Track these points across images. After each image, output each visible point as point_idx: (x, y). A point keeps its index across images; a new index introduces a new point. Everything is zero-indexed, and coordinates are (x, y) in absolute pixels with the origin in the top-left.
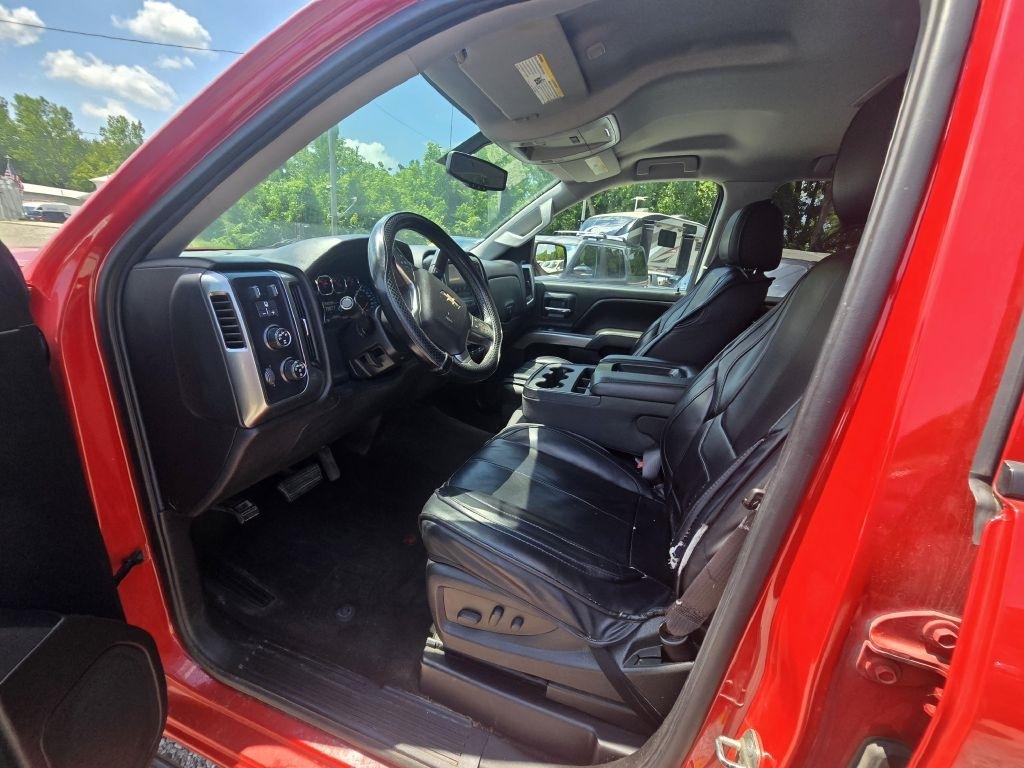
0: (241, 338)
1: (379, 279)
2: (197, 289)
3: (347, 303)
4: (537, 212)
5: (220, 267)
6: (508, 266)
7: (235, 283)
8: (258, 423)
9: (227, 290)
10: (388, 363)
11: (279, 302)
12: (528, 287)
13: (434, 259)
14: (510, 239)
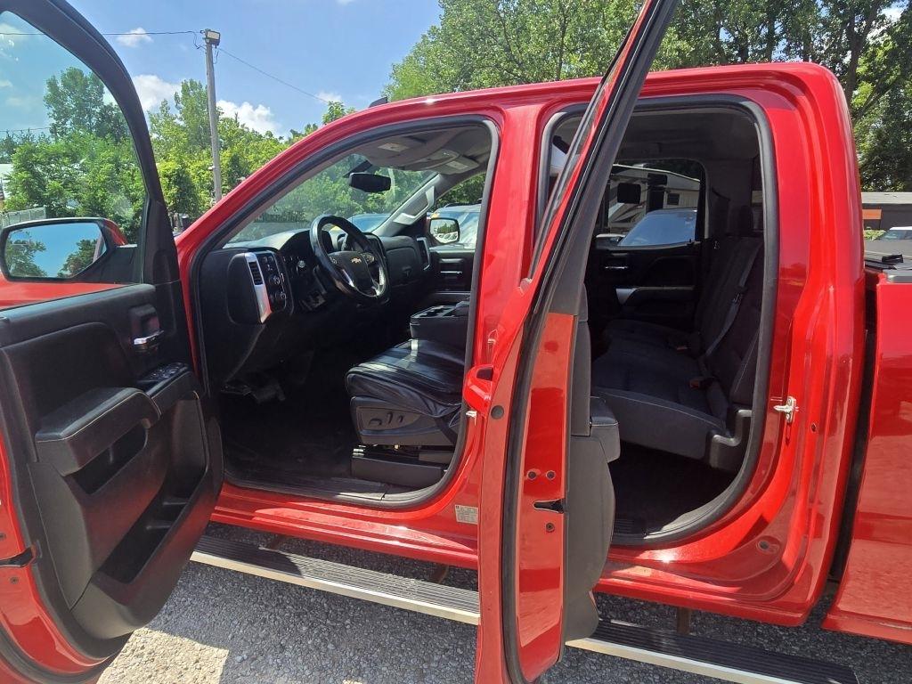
0: (261, 280)
1: (317, 250)
2: (243, 259)
3: (302, 264)
4: (424, 196)
5: (251, 250)
6: (405, 240)
7: (258, 256)
8: (266, 321)
9: (255, 259)
10: (321, 301)
11: (273, 264)
12: (424, 256)
13: (344, 239)
14: (405, 219)
